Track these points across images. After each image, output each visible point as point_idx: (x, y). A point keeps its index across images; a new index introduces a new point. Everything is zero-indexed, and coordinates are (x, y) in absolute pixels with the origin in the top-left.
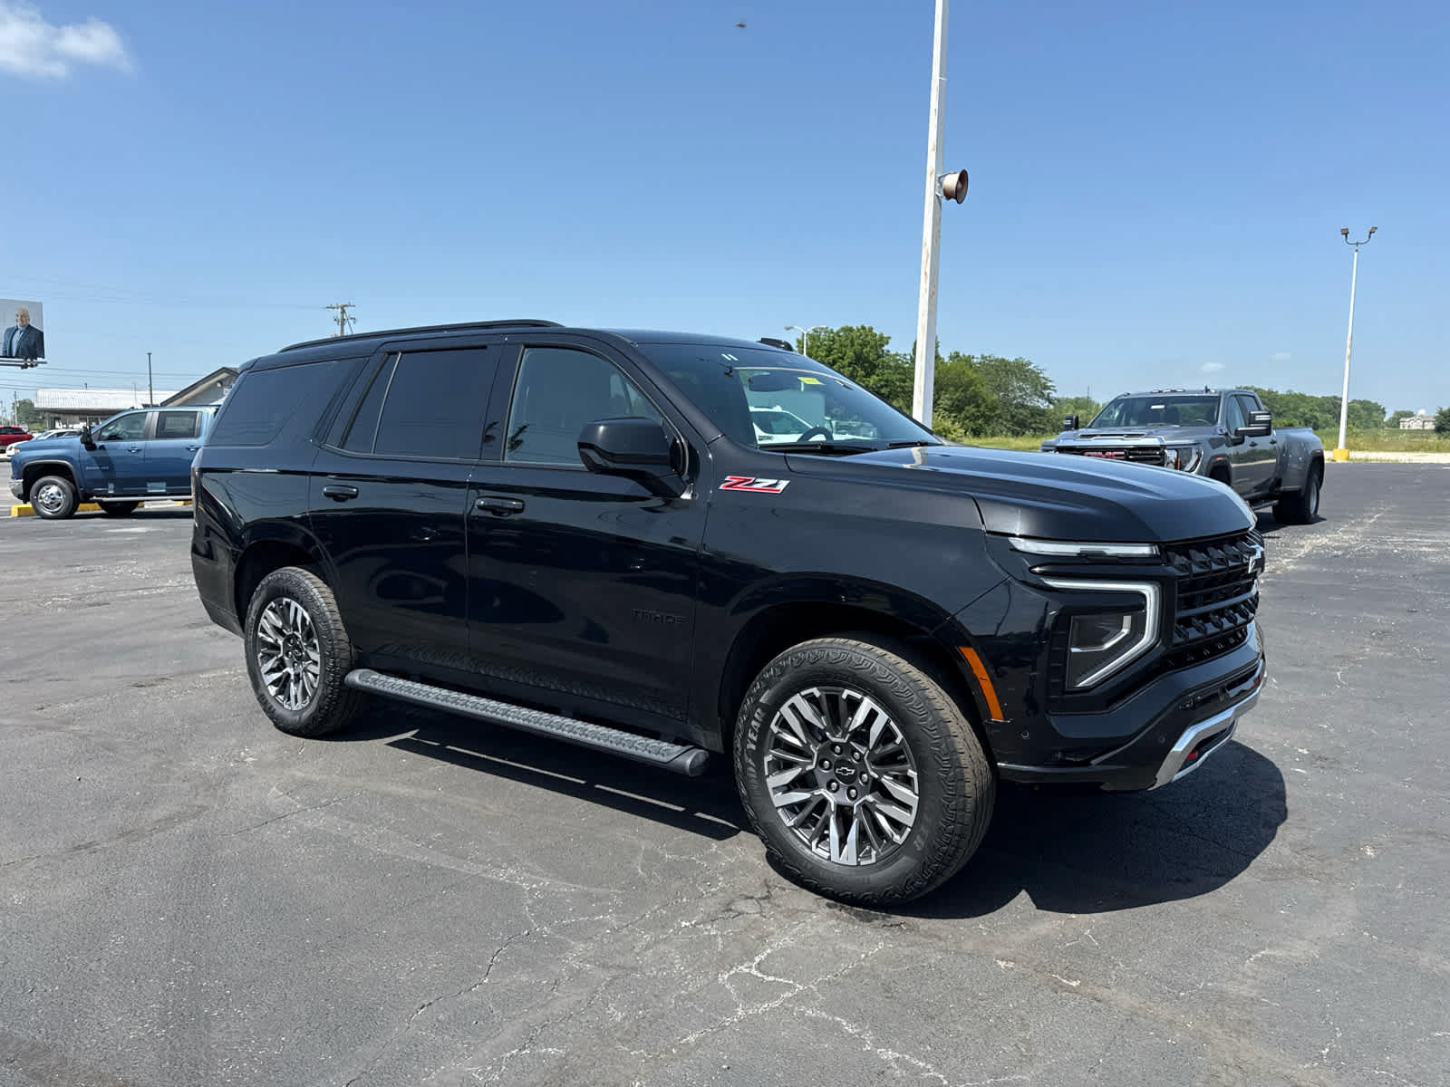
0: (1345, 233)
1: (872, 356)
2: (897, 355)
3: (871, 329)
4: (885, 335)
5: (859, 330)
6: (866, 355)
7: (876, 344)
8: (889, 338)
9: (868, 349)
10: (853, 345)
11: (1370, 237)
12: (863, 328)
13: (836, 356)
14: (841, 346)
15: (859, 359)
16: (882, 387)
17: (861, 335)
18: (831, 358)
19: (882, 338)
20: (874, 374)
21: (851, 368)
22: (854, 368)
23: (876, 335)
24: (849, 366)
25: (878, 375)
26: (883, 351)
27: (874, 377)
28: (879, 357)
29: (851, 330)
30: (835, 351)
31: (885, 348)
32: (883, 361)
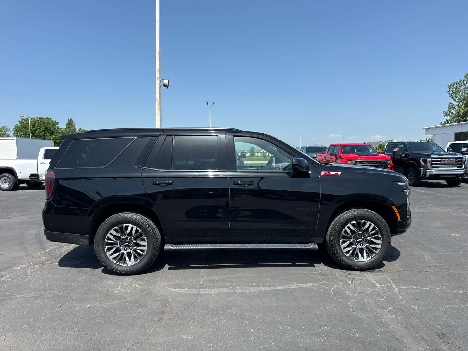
0: (207, 103)
1: (52, 129)
2: (62, 128)
3: (51, 119)
4: (57, 121)
5: (46, 119)
6: (50, 128)
7: (53, 124)
8: (58, 122)
9: (50, 126)
10: (44, 124)
11: (213, 105)
12: (47, 118)
13: (37, 128)
14: (39, 124)
15: (47, 129)
16: (57, 139)
17: (47, 121)
18: (35, 128)
19: (55, 122)
20: (53, 135)
21: (44, 132)
22: (45, 133)
23: (53, 121)
24: (43, 132)
25: (55, 135)
26: (56, 127)
27: (54, 136)
28: (55, 129)
29: (42, 118)
30: (37, 126)
31: (57, 126)
32: (56, 130)
